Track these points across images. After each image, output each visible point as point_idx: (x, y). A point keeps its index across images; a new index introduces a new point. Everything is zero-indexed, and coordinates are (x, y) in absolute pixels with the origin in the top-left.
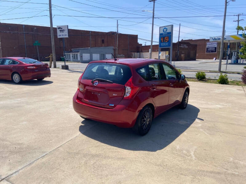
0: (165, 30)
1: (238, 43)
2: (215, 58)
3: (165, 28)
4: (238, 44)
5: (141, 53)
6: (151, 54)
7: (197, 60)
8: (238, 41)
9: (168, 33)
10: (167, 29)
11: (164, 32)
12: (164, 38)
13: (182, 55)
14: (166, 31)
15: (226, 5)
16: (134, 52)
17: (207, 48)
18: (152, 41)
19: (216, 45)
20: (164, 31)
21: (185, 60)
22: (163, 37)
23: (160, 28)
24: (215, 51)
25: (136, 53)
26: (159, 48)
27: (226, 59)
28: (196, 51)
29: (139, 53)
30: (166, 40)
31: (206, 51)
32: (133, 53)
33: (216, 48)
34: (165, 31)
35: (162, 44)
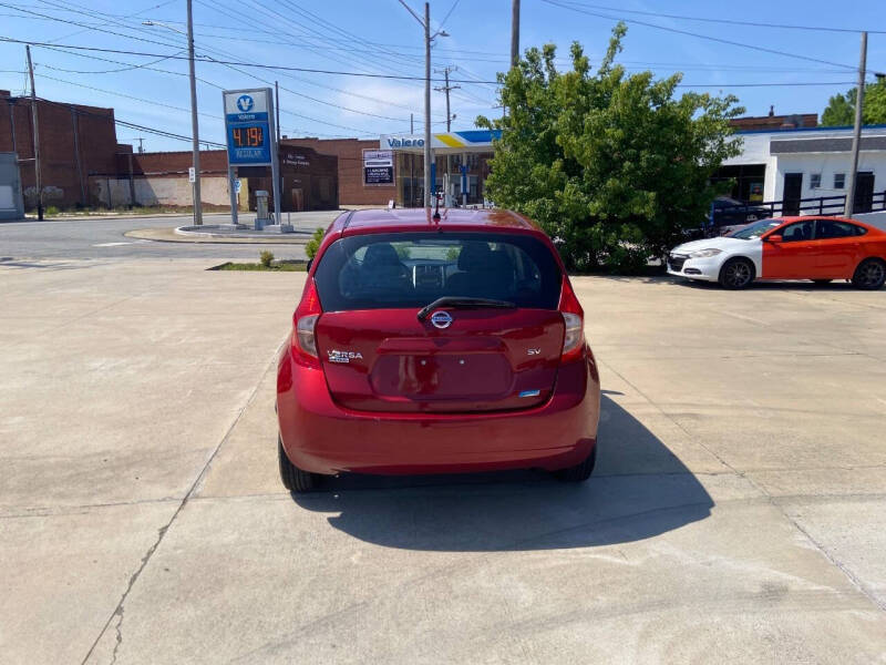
0: (245, 105)
1: (452, 156)
2: (391, 202)
3: (245, 98)
4: (452, 161)
5: (136, 181)
6: (197, 186)
7: (341, 207)
8: (456, 152)
9: (259, 116)
10: (251, 101)
11: (240, 112)
12: (244, 130)
13: (295, 191)
14: (250, 107)
15: (429, 46)
16: (107, 175)
17: (367, 169)
18: (197, 142)
19: (390, 160)
20: (240, 107)
21: (307, 208)
22: (241, 129)
23: (224, 94)
24: (391, 181)
25: (113, 182)
26: (230, 165)
27: (423, 206)
28: (336, 178)
29: (127, 181)
30: (253, 141)
31: (364, 181)
32: (101, 181)
33: (390, 168)
34: (245, 108)
35: (239, 153)
